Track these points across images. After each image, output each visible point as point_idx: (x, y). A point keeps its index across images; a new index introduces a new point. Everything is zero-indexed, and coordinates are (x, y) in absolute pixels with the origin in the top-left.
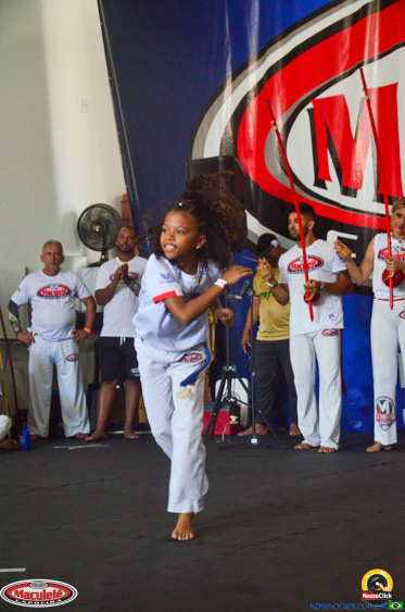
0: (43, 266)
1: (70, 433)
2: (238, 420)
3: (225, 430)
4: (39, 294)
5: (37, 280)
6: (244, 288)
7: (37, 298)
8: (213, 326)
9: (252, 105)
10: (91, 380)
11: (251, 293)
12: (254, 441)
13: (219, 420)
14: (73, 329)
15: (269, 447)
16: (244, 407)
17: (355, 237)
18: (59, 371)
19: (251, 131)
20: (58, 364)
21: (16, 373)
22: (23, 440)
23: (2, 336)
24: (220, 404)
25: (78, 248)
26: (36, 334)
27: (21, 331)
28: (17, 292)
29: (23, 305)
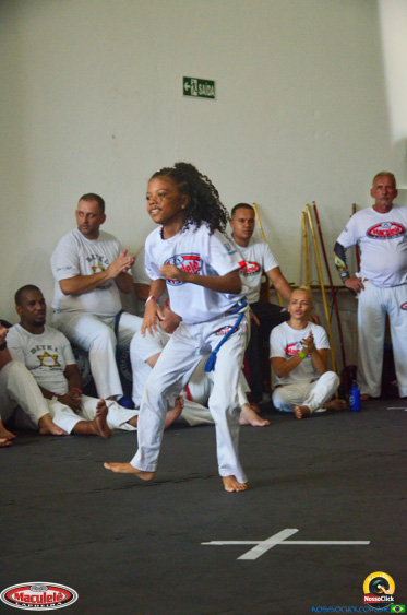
1: (406, 391)
4: (369, 234)
5: (367, 218)
7: (367, 238)
18: (392, 321)
20: (391, 314)
21: (344, 325)
22: (352, 399)
23: (327, 283)
26: (366, 280)
27: (348, 276)
28: (344, 233)
29: (351, 247)
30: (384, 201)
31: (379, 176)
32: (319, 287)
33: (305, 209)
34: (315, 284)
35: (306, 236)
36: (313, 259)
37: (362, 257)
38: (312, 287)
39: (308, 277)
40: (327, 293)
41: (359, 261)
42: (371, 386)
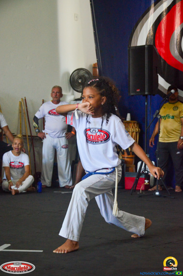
0: (51, 99)
1: (62, 184)
2: (149, 182)
3: (142, 187)
4: (49, 113)
5: (49, 106)
6: (155, 114)
7: (48, 115)
8: (138, 134)
9: (164, 18)
10: (74, 159)
11: (159, 117)
12: (157, 193)
13: (139, 182)
14: (66, 131)
15: (165, 197)
16: (152, 176)
18: (58, 153)
19: (163, 33)
20: (57, 150)
21: (36, 153)
22: (38, 187)
23: (30, 134)
24: (140, 174)
25: (70, 91)
26: (47, 134)
27: (39, 131)
28: (38, 112)
29: (41, 118)
30: (55, 99)
31: (54, 87)
32: (26, 136)
33: (21, 100)
34: (24, 134)
35: (21, 112)
36: (24, 123)
37: (46, 123)
39: (21, 131)
40: (29, 139)
41: (44, 125)
42: (47, 181)
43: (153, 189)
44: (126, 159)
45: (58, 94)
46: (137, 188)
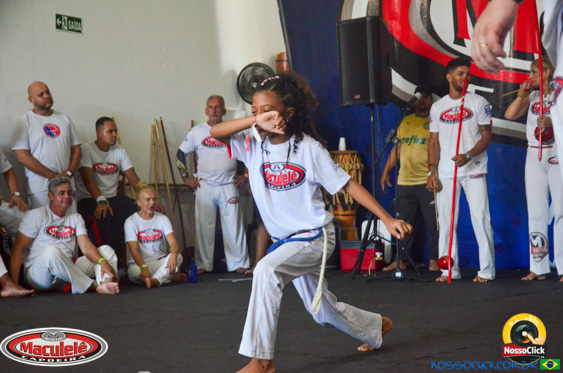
0: (207, 118)
1: (232, 266)
2: (382, 256)
3: (371, 266)
4: (204, 143)
5: (203, 131)
6: (389, 137)
7: (202, 147)
8: (360, 173)
10: (250, 221)
11: (396, 141)
12: (399, 274)
13: (365, 256)
14: (234, 174)
15: (412, 280)
16: (387, 244)
17: (491, 90)
18: (222, 212)
20: (220, 206)
21: (184, 215)
22: (191, 273)
23: (171, 182)
24: (366, 242)
25: (238, 103)
26: (201, 179)
27: (188, 176)
28: (184, 142)
29: (190, 153)
30: (214, 118)
31: (211, 98)
32: (165, 185)
33: (153, 123)
34: (161, 182)
35: (154, 144)
36: (160, 162)
37: (199, 162)
38: (159, 185)
39: (156, 177)
40: (171, 190)
41: (196, 165)
42: (206, 262)
43: (390, 268)
44: (341, 218)
45: (218, 109)
46: (363, 268)
